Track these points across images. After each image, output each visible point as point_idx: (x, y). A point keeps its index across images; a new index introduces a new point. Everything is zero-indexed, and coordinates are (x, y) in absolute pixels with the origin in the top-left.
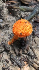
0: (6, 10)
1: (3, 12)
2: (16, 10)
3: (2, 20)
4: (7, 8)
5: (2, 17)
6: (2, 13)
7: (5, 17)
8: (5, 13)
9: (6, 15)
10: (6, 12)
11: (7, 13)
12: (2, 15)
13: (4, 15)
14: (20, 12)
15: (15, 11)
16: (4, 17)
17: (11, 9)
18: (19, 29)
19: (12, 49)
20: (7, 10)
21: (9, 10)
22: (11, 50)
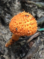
0: (18, 5)
1: (13, 6)
2: (31, 6)
3: (10, 15)
4: (19, 2)
5: (11, 12)
6: (11, 7)
7: (15, 12)
8: (16, 8)
9: (17, 11)
10: (18, 6)
11: (19, 9)
12: (11, 10)
13: (15, 9)
14: (36, 9)
15: (29, 7)
16: (13, 12)
17: (24, 4)
18: (15, 22)
19: (8, 54)
20: (20, 4)
21: (22, 5)
22: (6, 55)
